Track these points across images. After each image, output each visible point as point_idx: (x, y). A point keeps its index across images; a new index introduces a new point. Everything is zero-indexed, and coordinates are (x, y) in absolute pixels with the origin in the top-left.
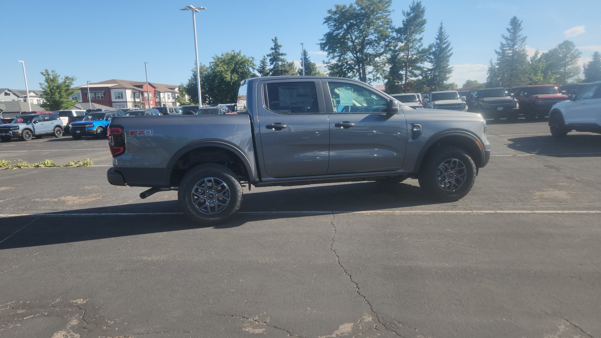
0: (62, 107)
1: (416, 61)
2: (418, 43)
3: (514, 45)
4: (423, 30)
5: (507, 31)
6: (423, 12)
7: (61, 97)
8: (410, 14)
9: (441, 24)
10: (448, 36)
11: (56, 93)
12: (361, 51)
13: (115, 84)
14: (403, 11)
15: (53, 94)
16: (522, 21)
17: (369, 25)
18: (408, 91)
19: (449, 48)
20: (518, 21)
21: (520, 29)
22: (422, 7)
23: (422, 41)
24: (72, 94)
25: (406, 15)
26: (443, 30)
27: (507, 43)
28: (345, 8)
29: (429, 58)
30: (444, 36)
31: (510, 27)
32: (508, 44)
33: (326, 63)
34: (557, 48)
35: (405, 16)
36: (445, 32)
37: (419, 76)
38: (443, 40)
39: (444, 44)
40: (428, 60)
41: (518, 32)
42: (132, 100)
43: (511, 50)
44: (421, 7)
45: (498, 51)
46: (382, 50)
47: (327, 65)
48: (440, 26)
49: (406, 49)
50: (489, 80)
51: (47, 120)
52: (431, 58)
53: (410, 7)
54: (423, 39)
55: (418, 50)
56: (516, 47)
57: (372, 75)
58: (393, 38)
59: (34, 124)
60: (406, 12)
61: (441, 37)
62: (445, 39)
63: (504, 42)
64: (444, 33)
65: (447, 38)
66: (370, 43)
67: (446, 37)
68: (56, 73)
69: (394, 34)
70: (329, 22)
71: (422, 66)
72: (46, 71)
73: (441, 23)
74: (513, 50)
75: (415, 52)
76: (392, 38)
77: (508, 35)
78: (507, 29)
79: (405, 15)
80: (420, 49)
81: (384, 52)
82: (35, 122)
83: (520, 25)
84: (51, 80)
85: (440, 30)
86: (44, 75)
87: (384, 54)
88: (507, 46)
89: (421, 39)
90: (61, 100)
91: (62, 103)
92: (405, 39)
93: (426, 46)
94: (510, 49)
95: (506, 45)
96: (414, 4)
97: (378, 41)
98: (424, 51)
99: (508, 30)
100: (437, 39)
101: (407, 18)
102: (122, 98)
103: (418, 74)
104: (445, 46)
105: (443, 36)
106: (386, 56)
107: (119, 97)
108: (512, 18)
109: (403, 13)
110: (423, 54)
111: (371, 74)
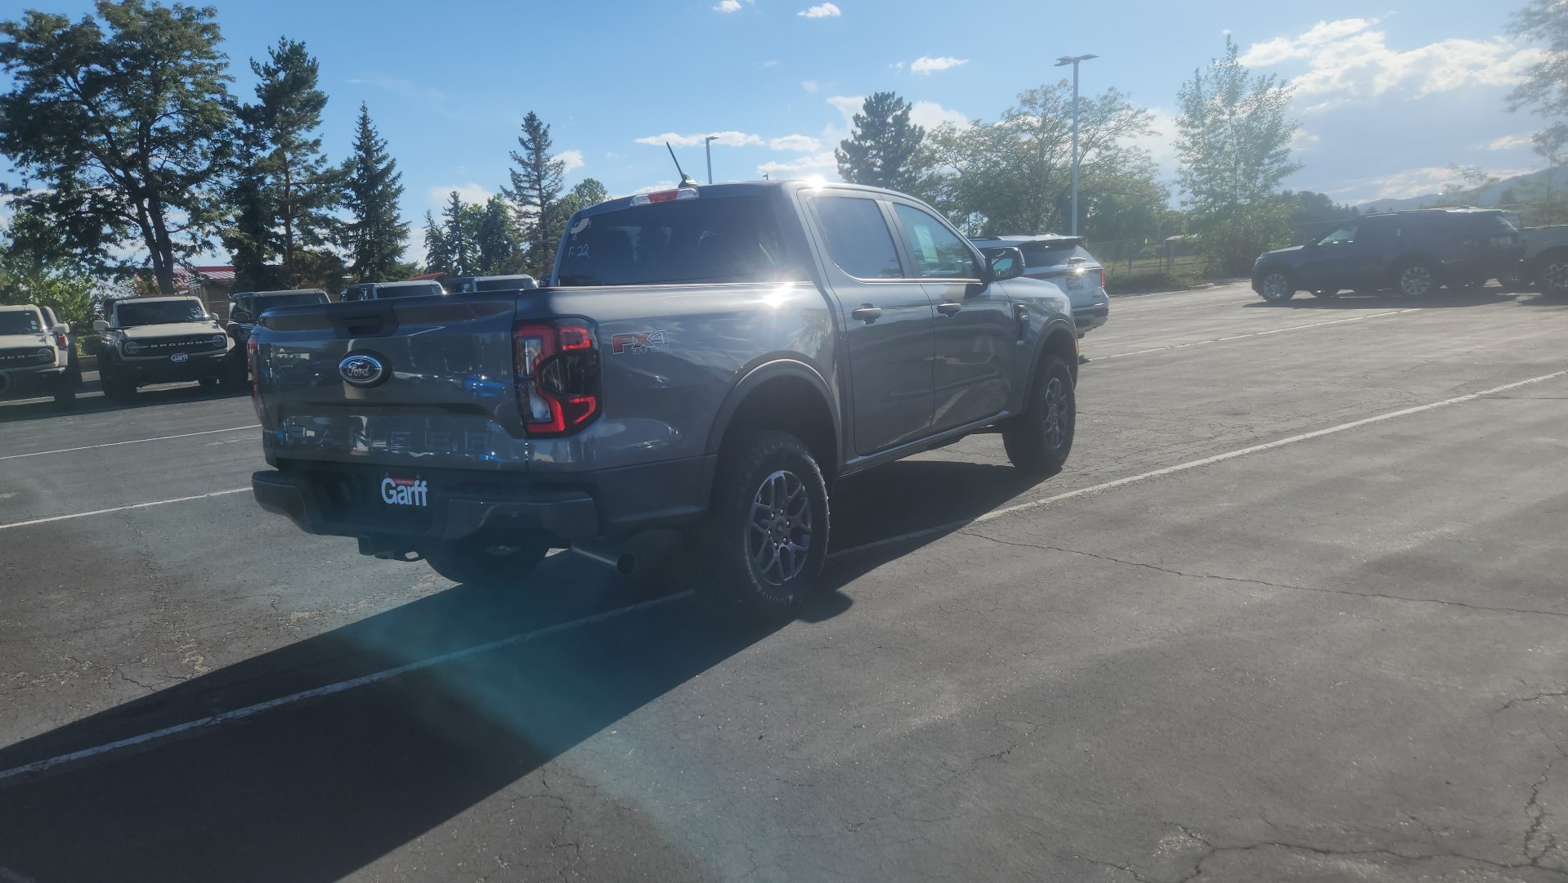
1: (311, 200)
2: (309, 153)
3: (539, 178)
4: (318, 120)
5: (520, 145)
6: (313, 70)
8: (276, 72)
9: (364, 111)
10: (386, 143)
12: (141, 159)
14: (251, 60)
16: (548, 126)
17: (157, 85)
18: (295, 282)
19: (394, 173)
20: (540, 124)
21: (547, 144)
22: (310, 58)
23: (322, 150)
25: (262, 72)
26: (370, 127)
27: (524, 173)
28: (65, 26)
29: (345, 196)
30: (376, 143)
31: (526, 137)
32: (528, 176)
33: (15, 191)
34: (573, 193)
35: (261, 76)
36: (377, 132)
37: (326, 242)
38: (375, 151)
39: (379, 161)
40: (343, 201)
41: (544, 149)
43: (536, 189)
44: (307, 59)
45: (509, 190)
46: (205, 165)
47: (16, 197)
48: (362, 116)
49: (280, 166)
50: (432, 262)
52: (351, 197)
53: (272, 53)
54: (322, 143)
55: (314, 173)
56: (544, 183)
57: (190, 236)
58: (237, 133)
60: (261, 66)
61: (367, 142)
62: (381, 149)
63: (520, 170)
64: (373, 134)
65: (383, 147)
66: (167, 140)
67: (381, 144)
69: (239, 123)
70: (13, 62)
71: (331, 214)
73: (364, 107)
74: (540, 190)
75: (304, 176)
76: (232, 131)
77: (523, 153)
78: (520, 139)
79: (259, 74)
80: (320, 171)
81: (210, 171)
83: (545, 133)
85: (362, 124)
87: (212, 176)
88: (524, 179)
89: (317, 143)
92: (274, 140)
93: (335, 163)
94: (532, 188)
95: (524, 176)
96: (284, 45)
97: (189, 136)
98: (331, 177)
99: (523, 143)
100: (359, 148)
101: (268, 82)
103: (321, 237)
104: (381, 166)
105: (373, 142)
106: (218, 183)
108: (526, 115)
109: (252, 68)
110: (328, 185)
111: (183, 232)
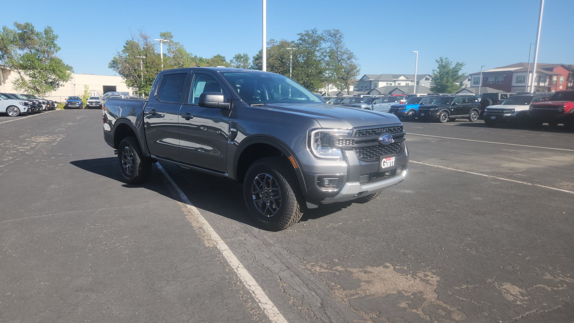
0: (446, 91)
7: (447, 82)
11: (444, 78)
13: (520, 67)
15: (442, 79)
24: (458, 78)
42: (536, 84)
51: (386, 102)
59: (374, 105)
68: (448, 60)
72: (440, 58)
82: (375, 103)
84: (442, 67)
86: (438, 62)
90: (447, 84)
91: (447, 87)
102: (524, 82)
107: (520, 82)
